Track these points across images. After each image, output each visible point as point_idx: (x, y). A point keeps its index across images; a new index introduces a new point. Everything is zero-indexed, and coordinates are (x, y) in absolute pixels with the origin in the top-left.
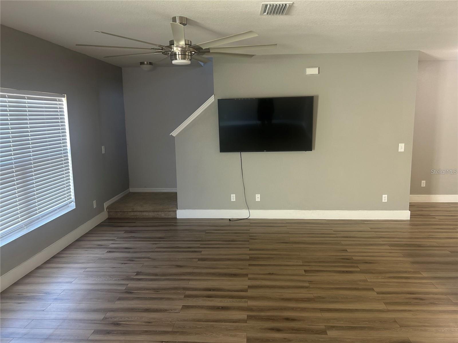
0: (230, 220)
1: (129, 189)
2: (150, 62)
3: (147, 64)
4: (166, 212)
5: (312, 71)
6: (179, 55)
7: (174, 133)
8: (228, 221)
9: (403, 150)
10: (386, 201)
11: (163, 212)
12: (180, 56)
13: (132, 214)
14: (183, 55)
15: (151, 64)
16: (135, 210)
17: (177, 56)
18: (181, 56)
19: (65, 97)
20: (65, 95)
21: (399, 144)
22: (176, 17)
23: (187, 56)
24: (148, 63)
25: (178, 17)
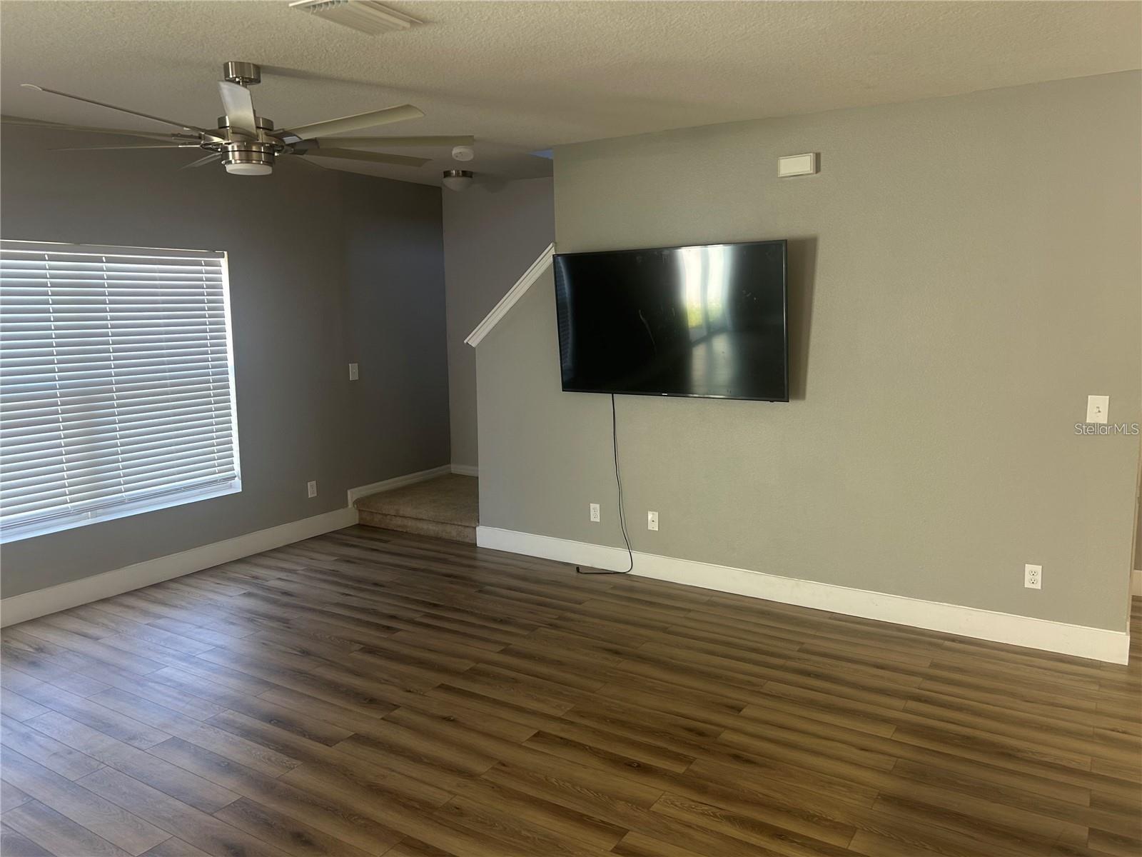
0: (578, 568)
1: (448, 465)
2: (463, 171)
3: (457, 175)
4: (460, 527)
5: (797, 165)
6: (233, 151)
7: (474, 340)
8: (574, 573)
9: (1102, 419)
10: (1038, 586)
11: (454, 527)
12: (237, 153)
13: (399, 521)
14: (243, 153)
15: (465, 174)
16: (401, 513)
17: (230, 153)
18: (240, 155)
19: (224, 257)
20: (225, 253)
21: (1089, 397)
22: (228, 63)
23: (254, 155)
24: (459, 173)
25: (231, 62)
